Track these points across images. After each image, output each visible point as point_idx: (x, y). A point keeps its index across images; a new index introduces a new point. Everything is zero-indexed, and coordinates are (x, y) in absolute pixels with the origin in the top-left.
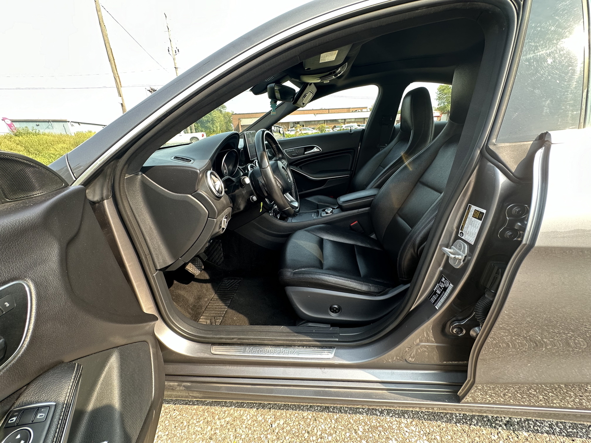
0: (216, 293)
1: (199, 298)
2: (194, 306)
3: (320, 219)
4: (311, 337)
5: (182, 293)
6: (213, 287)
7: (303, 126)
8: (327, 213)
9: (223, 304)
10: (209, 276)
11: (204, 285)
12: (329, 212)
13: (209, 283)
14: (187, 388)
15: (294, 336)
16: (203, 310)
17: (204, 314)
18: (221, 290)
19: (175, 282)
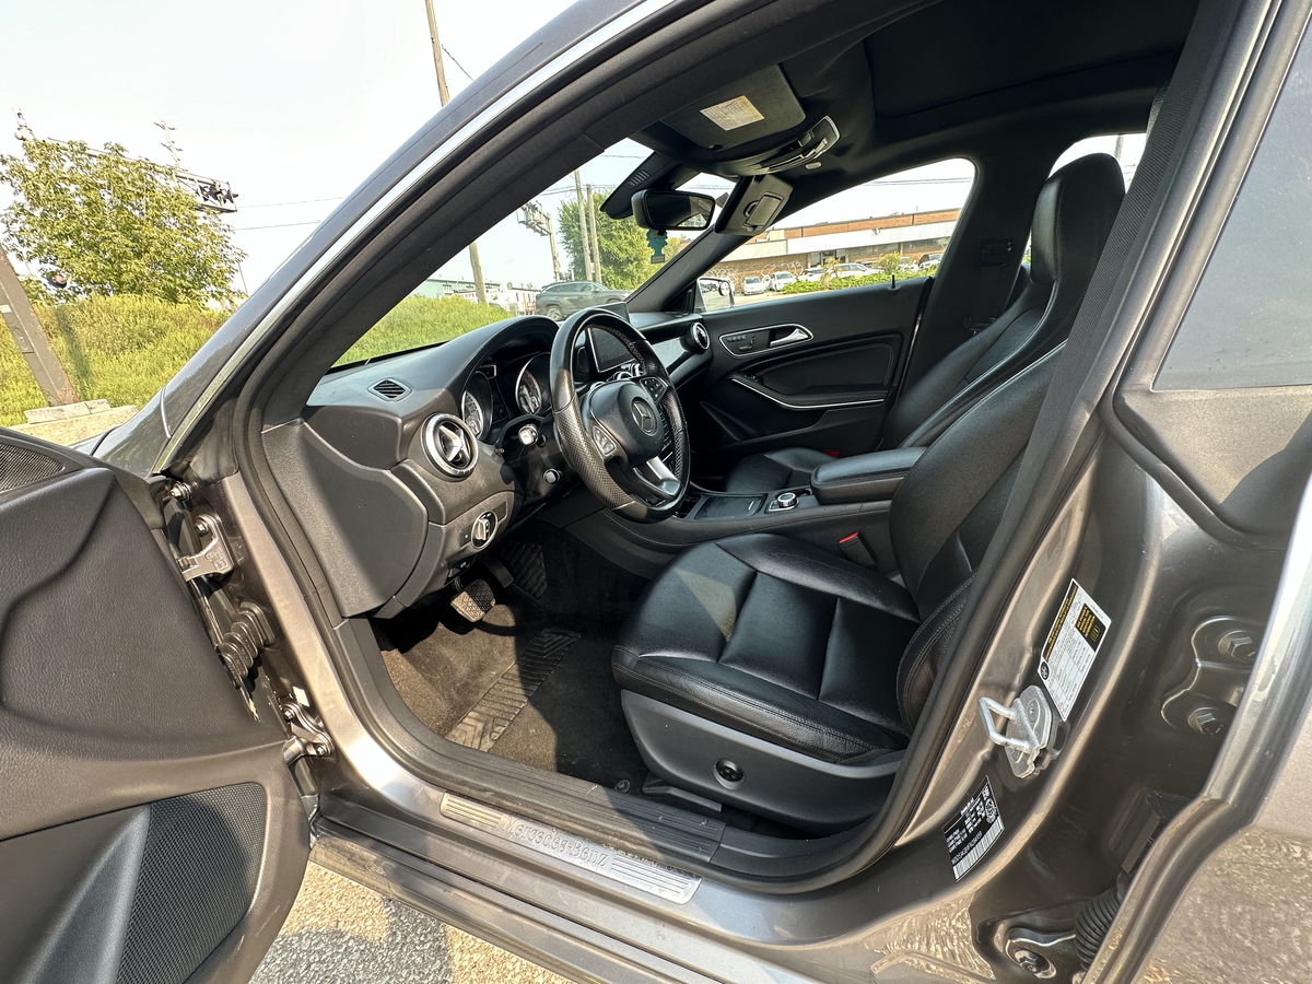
0: (519, 660)
1: (480, 668)
2: (466, 685)
3: (763, 519)
4: (647, 832)
5: (447, 652)
6: (518, 646)
7: (843, 259)
8: (781, 506)
9: (521, 691)
10: (516, 620)
11: (499, 639)
12: (786, 502)
13: (509, 635)
15: (611, 820)
16: (480, 696)
17: (478, 708)
18: (529, 657)
19: (441, 626)
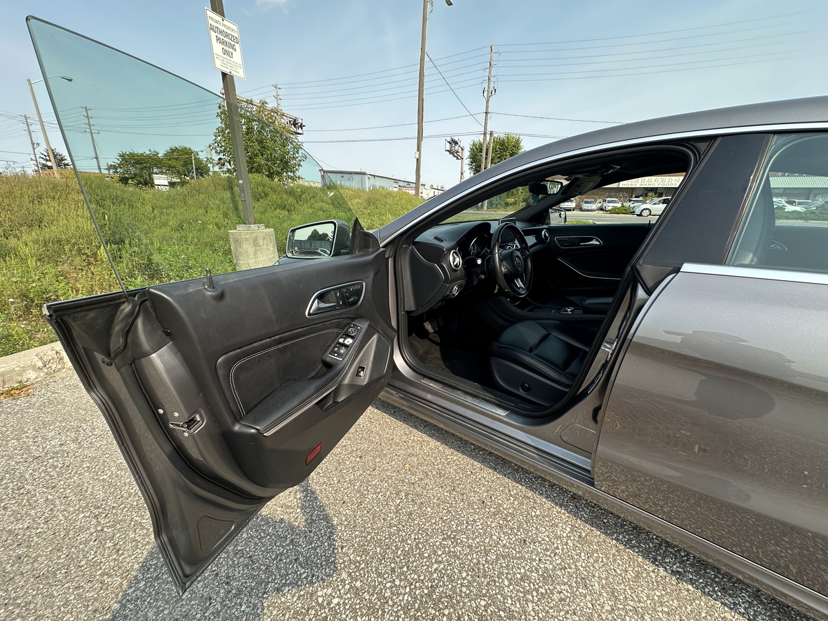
0: (441, 354)
1: (427, 353)
3: (557, 317)
5: (416, 343)
8: (567, 311)
10: (441, 341)
11: (435, 345)
13: (439, 345)
14: (400, 397)
19: (414, 334)
